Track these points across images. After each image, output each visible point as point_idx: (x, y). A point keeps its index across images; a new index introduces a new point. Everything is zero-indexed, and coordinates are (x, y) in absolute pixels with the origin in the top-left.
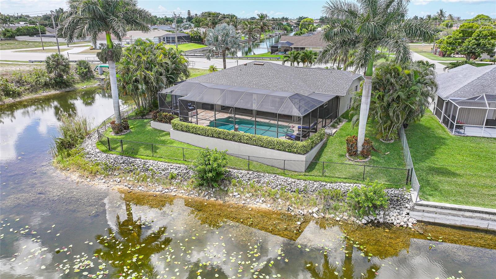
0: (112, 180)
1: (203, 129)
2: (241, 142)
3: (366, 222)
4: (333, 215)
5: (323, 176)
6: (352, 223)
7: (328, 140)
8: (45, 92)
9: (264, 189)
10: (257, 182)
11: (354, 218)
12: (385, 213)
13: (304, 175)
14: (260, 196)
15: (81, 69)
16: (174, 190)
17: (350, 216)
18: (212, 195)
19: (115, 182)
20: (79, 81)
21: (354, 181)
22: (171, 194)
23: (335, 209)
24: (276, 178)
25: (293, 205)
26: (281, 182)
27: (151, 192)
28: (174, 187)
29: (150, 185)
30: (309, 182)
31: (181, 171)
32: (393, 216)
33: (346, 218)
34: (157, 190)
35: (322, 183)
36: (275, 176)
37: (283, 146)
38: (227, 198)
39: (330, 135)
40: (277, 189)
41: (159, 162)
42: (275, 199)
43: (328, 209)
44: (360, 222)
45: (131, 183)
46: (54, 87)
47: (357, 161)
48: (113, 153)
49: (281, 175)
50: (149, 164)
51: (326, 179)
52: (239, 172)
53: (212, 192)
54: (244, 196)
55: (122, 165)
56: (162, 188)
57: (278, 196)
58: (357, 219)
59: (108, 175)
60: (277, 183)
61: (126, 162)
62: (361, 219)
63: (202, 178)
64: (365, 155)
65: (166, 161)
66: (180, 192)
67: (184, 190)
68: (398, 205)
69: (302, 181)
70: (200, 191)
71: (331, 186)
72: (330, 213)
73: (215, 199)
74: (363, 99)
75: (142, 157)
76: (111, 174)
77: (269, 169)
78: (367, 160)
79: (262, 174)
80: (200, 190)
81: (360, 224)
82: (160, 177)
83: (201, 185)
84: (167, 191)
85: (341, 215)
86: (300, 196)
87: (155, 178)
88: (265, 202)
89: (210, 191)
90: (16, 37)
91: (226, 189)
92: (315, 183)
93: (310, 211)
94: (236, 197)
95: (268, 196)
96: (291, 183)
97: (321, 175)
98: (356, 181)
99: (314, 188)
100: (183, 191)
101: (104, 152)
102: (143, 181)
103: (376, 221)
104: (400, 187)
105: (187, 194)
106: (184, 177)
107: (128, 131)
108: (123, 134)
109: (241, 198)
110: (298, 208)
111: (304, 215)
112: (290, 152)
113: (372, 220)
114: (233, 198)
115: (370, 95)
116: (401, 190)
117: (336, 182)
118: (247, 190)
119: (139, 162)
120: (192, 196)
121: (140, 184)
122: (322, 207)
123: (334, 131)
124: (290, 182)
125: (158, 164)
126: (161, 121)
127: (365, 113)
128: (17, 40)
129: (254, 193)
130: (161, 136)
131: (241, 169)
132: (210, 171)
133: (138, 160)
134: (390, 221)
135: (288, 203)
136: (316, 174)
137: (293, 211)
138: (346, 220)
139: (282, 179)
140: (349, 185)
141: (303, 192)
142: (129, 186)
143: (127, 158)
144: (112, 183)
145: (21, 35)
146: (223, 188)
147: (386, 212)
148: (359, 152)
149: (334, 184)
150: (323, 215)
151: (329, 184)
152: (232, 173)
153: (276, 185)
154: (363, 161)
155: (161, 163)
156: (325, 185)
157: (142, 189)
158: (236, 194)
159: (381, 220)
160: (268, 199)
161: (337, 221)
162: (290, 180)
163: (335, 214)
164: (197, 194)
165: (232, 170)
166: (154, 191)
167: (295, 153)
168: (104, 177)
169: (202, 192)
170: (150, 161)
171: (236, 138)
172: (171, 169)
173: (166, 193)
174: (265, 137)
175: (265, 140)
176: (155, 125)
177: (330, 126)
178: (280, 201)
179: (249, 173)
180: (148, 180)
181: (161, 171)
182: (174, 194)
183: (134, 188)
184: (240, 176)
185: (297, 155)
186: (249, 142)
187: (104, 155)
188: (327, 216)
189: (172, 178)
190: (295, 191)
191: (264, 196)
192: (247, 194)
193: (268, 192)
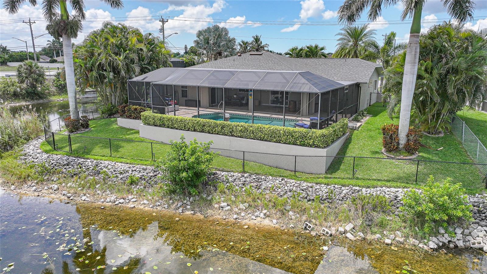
0: (46, 188)
1: (181, 121)
2: (232, 136)
3: (436, 246)
4: (378, 236)
5: (353, 178)
6: (413, 248)
7: (352, 135)
8: (13, 102)
9: (267, 196)
10: (256, 188)
11: (414, 240)
12: (464, 231)
13: (326, 178)
14: (260, 207)
15: (59, 80)
16: (132, 200)
17: (407, 237)
18: (188, 207)
19: (51, 191)
20: (56, 94)
21: (402, 185)
22: (128, 206)
23: (382, 225)
24: (283, 182)
25: (314, 221)
26: (291, 187)
27: (99, 203)
28: (133, 196)
29: (98, 194)
30: (334, 187)
31: (146, 174)
32: (478, 236)
33: (402, 240)
34: (108, 200)
35: (354, 188)
36: (282, 180)
37: (292, 136)
38: (210, 212)
39: (353, 129)
40: (285, 196)
41: (117, 163)
42: (284, 211)
43: (369, 225)
44: (425, 247)
45: (72, 191)
46: (24, 98)
47: (399, 158)
48: (58, 153)
49: (291, 179)
50: (103, 165)
51: (360, 182)
52: (230, 175)
53: (189, 203)
54: (237, 207)
55: (65, 167)
56: (115, 197)
57: (288, 208)
58: (420, 242)
59: (42, 181)
60: (286, 188)
61: (72, 163)
62: (426, 241)
63: (174, 181)
64: (410, 149)
65: (128, 161)
66: (142, 203)
67: (148, 200)
68: (482, 219)
69: (323, 185)
70: (171, 201)
71: (368, 192)
72: (373, 233)
73: (192, 212)
74: (407, 68)
75: (96, 157)
76: (48, 180)
77: (272, 171)
78: (413, 157)
79: (263, 177)
80: (170, 199)
81: (427, 249)
82: (114, 182)
83: (174, 192)
84: (122, 201)
85: (391, 236)
86: (322, 206)
87: (107, 183)
88: (268, 216)
89: (185, 202)
90: (9, 64)
91: (209, 198)
92: (343, 188)
93: (341, 229)
94: (224, 209)
95: (273, 206)
96: (307, 189)
97: (351, 176)
98: (405, 185)
99: (342, 195)
100: (145, 202)
101: (47, 152)
102: (89, 187)
103: (452, 245)
104: (476, 193)
105: (151, 206)
106: (149, 182)
107: (87, 130)
108: (79, 132)
109: (231, 210)
110: (321, 225)
111: (331, 235)
112: (304, 145)
113: (444, 244)
114: (220, 211)
115: (417, 60)
116: (480, 196)
117: (374, 187)
118: (240, 199)
119: (90, 163)
120: (159, 208)
121: (84, 192)
122: (359, 222)
123: (359, 124)
124: (305, 188)
125: (116, 165)
126: (129, 117)
127: (411, 87)
128: (8, 66)
129: (252, 203)
130: (128, 135)
131: (232, 171)
132: (185, 170)
133: (89, 161)
134: (476, 245)
135: (304, 218)
136: (342, 175)
137: (312, 230)
138: (401, 243)
139: (293, 184)
140: (397, 190)
141: (326, 201)
142: (68, 195)
143: (74, 158)
144: (45, 191)
145: (13, 61)
146: (205, 196)
147: (466, 231)
148: (401, 146)
149: (372, 189)
150: (362, 235)
151: (364, 190)
152: (220, 176)
153: (285, 191)
154: (408, 158)
155: (120, 164)
156: (358, 191)
157: (87, 199)
158: (223, 204)
159: (461, 244)
160: (274, 212)
161: (387, 244)
162: (305, 185)
163: (382, 233)
164: (166, 206)
165: (219, 172)
166: (103, 202)
167: (311, 146)
168: (37, 183)
169: (173, 203)
170: (105, 162)
171: (226, 130)
172: (132, 171)
173: (120, 205)
174: (266, 127)
175: (266, 131)
176: (122, 122)
177: (351, 120)
178: (292, 214)
179: (243, 176)
180: (97, 187)
181: (118, 175)
182: (132, 206)
183: (75, 198)
184: (230, 179)
185: (314, 148)
186: (244, 134)
187: (45, 156)
188: (369, 237)
189: (132, 183)
190: (313, 200)
191: (266, 207)
192: (241, 205)
193: (274, 200)
